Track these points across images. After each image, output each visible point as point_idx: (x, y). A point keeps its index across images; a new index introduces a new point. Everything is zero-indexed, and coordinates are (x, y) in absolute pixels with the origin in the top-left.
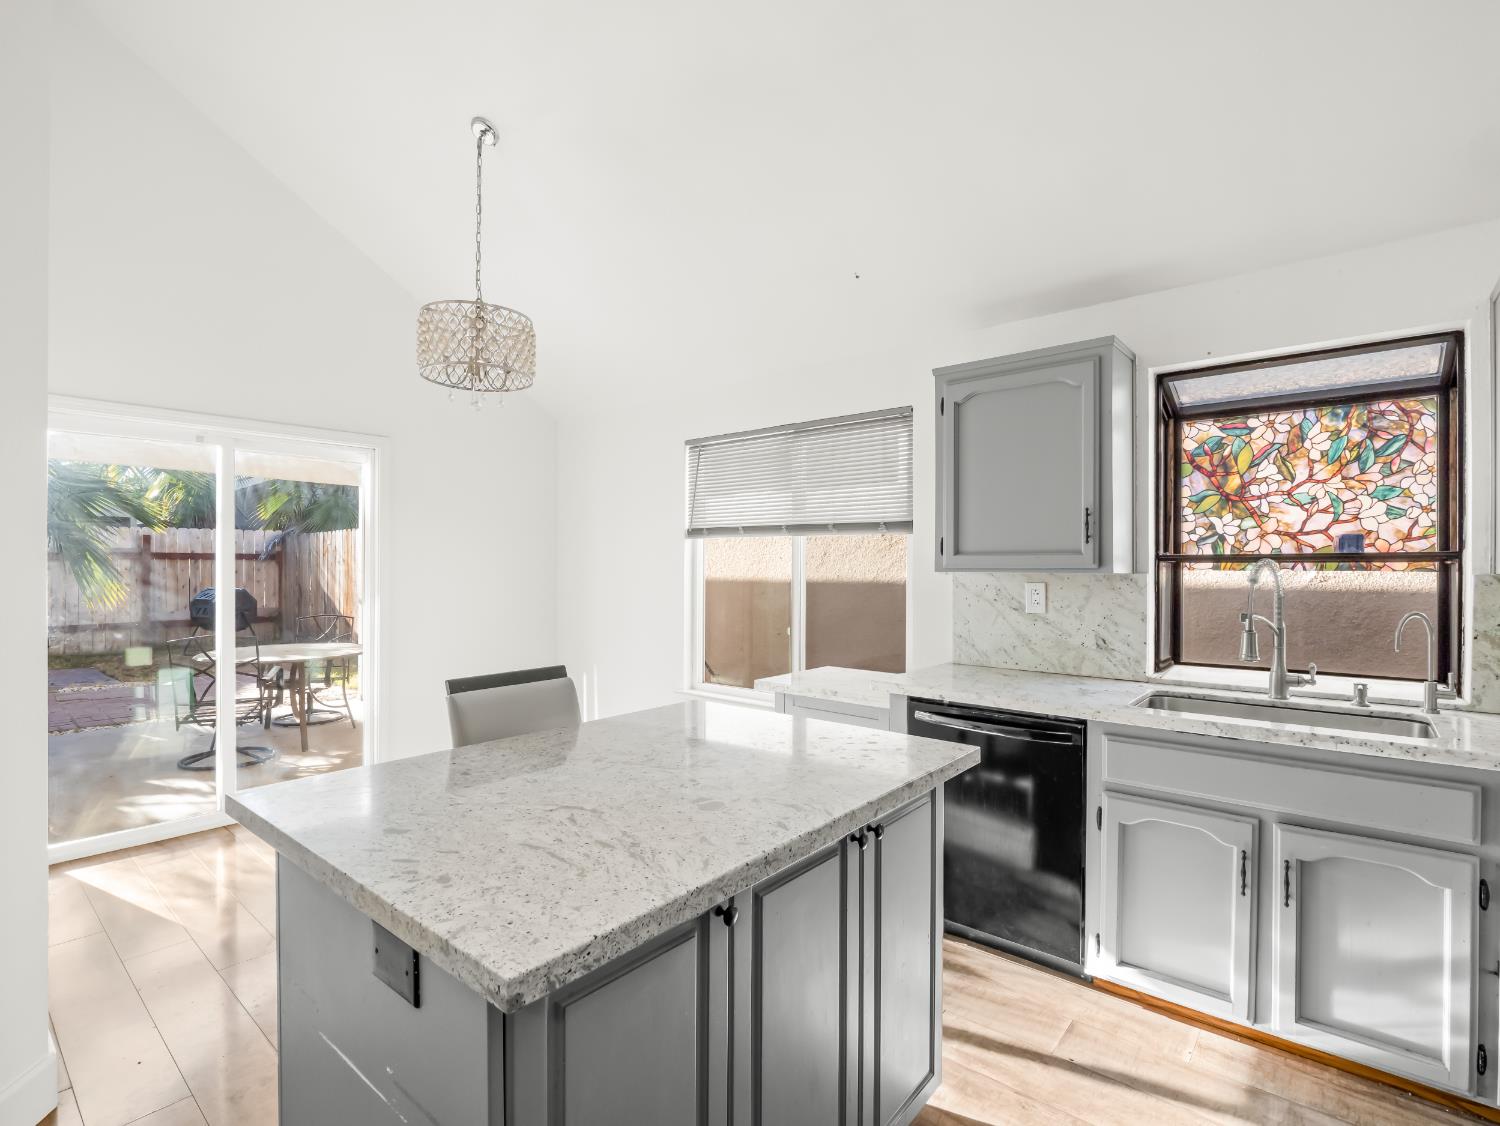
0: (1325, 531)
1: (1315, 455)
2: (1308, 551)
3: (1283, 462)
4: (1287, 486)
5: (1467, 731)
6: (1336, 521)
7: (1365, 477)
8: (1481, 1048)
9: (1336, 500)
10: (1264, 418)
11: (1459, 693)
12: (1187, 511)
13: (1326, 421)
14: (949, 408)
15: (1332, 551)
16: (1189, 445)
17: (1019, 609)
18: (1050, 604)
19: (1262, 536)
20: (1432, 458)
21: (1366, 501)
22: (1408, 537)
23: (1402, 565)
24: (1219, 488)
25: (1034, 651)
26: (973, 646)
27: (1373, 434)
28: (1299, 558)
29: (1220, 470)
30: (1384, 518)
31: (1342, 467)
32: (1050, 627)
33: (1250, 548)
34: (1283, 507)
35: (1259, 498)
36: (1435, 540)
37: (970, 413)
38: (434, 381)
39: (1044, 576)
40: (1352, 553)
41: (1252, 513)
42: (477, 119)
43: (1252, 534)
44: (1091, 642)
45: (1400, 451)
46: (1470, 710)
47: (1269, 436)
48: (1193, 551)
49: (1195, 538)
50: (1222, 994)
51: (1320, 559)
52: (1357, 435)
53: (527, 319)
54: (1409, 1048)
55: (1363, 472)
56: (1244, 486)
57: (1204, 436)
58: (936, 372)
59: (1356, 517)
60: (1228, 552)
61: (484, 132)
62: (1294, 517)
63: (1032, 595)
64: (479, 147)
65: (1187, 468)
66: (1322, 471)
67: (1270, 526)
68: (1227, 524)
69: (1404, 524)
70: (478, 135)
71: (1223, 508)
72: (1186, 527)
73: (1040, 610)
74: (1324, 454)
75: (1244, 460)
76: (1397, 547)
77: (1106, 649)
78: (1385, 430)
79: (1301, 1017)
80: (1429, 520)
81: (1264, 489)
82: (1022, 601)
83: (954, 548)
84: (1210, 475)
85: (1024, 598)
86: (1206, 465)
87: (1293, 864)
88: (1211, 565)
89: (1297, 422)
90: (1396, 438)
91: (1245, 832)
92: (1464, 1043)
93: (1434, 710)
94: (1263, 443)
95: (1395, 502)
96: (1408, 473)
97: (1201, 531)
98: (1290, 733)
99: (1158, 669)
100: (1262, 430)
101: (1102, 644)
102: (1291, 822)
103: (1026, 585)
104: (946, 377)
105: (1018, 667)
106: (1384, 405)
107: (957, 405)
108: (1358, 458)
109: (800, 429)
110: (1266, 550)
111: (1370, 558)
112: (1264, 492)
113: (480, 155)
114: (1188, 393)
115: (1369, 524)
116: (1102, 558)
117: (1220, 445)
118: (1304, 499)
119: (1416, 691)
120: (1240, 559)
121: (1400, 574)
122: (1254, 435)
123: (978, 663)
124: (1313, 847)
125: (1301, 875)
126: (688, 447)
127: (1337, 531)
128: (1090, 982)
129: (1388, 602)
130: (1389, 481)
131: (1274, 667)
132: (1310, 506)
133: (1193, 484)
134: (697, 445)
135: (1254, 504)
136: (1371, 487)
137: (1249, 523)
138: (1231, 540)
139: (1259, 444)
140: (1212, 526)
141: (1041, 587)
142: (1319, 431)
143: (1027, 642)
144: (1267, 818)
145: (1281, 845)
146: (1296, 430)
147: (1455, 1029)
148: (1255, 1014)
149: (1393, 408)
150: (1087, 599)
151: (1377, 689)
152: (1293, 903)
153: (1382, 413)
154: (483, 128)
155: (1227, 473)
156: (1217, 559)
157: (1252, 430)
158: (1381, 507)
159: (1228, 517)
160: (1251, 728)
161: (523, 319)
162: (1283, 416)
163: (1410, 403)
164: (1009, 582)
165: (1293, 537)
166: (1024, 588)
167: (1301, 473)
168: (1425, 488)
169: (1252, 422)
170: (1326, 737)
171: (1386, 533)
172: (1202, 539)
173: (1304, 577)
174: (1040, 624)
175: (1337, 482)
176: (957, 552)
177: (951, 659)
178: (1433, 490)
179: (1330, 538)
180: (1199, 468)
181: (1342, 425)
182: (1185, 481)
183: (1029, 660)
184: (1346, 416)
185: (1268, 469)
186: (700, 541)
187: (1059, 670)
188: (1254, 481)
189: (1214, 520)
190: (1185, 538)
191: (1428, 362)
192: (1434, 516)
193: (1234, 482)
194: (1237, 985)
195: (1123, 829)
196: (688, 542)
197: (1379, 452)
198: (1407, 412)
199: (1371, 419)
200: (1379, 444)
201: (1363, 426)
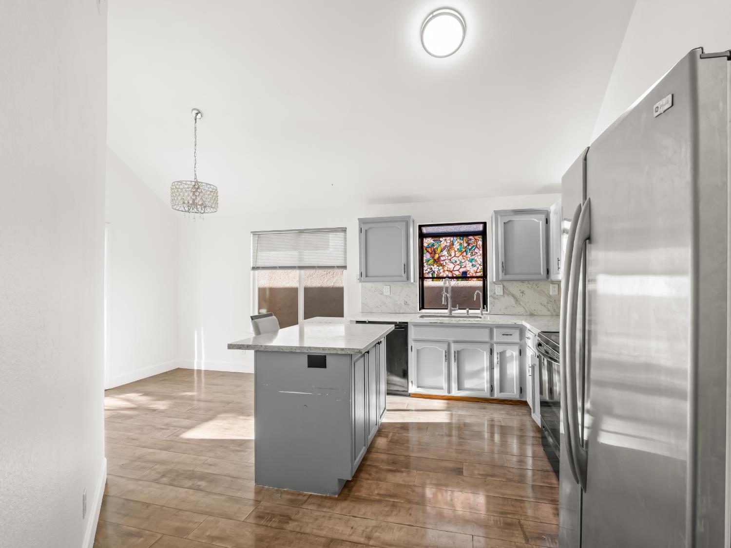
0: (458, 270)
1: (456, 249)
2: (455, 276)
3: (448, 251)
4: (450, 257)
5: (489, 317)
6: (461, 267)
7: (467, 256)
8: (492, 386)
9: (461, 262)
10: (444, 238)
11: (487, 311)
12: (425, 264)
13: (458, 240)
14: (363, 231)
15: (460, 276)
16: (425, 245)
17: (382, 294)
18: (391, 292)
19: (444, 271)
20: (481, 252)
21: (467, 262)
22: (476, 272)
23: (475, 279)
24: (433, 257)
25: (387, 307)
26: (368, 306)
27: (469, 245)
28: (452, 278)
29: (433, 252)
30: (471, 267)
31: (462, 253)
32: (391, 299)
33: (441, 275)
34: (449, 264)
35: (443, 261)
36: (482, 273)
37: (370, 233)
38: (178, 210)
39: (390, 283)
40: (464, 276)
41: (442, 265)
42: (194, 109)
43: (441, 271)
44: (403, 303)
45: (474, 249)
46: (489, 314)
47: (445, 243)
48: (426, 276)
49: (427, 272)
50: (442, 388)
51: (457, 278)
52: (465, 245)
53: (216, 187)
54: (479, 390)
55: (467, 254)
56: (439, 257)
57: (429, 242)
58: (359, 219)
59: (465, 267)
60: (436, 276)
61: (197, 114)
62: (451, 266)
63: (386, 290)
64: (196, 120)
65: (425, 251)
66: (458, 254)
67: (446, 269)
68: (435, 268)
69: (475, 269)
70: (195, 116)
71: (434, 263)
72: (425, 269)
73: (388, 294)
74: (458, 249)
75: (439, 249)
76: (474, 275)
77: (407, 305)
78: (471, 244)
79: (459, 389)
80: (481, 267)
81: (444, 258)
83: (365, 275)
84: (431, 254)
85: (383, 290)
86: (430, 251)
87: (456, 352)
88: (431, 280)
89: (452, 240)
90: (474, 246)
91: (446, 346)
92: (489, 385)
93: (482, 314)
94: (444, 245)
95: (474, 263)
96: (476, 255)
97: (429, 270)
98: (454, 321)
99: (420, 310)
100: (444, 242)
101: (406, 303)
102: (456, 342)
103: (384, 286)
104: (362, 221)
105: (381, 312)
106: (471, 237)
107: (366, 231)
108: (466, 251)
109: (301, 232)
110: (445, 276)
111: (469, 277)
112: (444, 259)
113: (196, 122)
114: (425, 230)
115: (468, 269)
116: (408, 278)
117: (433, 245)
118: (454, 261)
119: (478, 311)
120: (439, 278)
121: (475, 282)
122: (442, 243)
123: (369, 312)
124: (460, 347)
125: (458, 353)
126: (252, 234)
127: (462, 270)
128: (410, 395)
129: (473, 289)
130: (472, 257)
131: (449, 308)
132: (455, 263)
133: (427, 256)
134: (254, 233)
135: (442, 262)
136: (468, 259)
137: (441, 268)
138: (436, 273)
139: (443, 246)
140: (431, 269)
141: (389, 287)
142: (457, 243)
143: (385, 304)
144: (451, 342)
145: (454, 347)
146: (452, 242)
147: (487, 383)
148: (449, 392)
149: (473, 238)
150: (403, 290)
151: (471, 311)
152: (456, 361)
153: (471, 239)
154: (197, 112)
155: (435, 253)
156: (433, 278)
157: (441, 241)
158: (471, 264)
159: (435, 266)
160: (446, 320)
161: (215, 188)
162: (448, 238)
163: (477, 237)
164: (378, 285)
165: (451, 272)
167: (453, 255)
168: (480, 260)
169: (441, 239)
170: (462, 321)
171: (472, 271)
172: (429, 272)
173: (454, 283)
174: (388, 298)
175: (461, 257)
176: (366, 276)
177: (361, 311)
178: (481, 260)
179: (460, 272)
180: (428, 251)
181: (462, 242)
182: (425, 255)
183: (385, 310)
184: (463, 240)
185: (445, 253)
186: (256, 272)
187: (394, 312)
188: (442, 256)
189: (432, 267)
190: (425, 272)
191: (480, 228)
192: (482, 267)
193: (437, 256)
194: (445, 385)
195: (418, 351)
196: (252, 272)
197: (470, 250)
198: (476, 240)
199: (468, 241)
200: (470, 247)
201: (467, 242)
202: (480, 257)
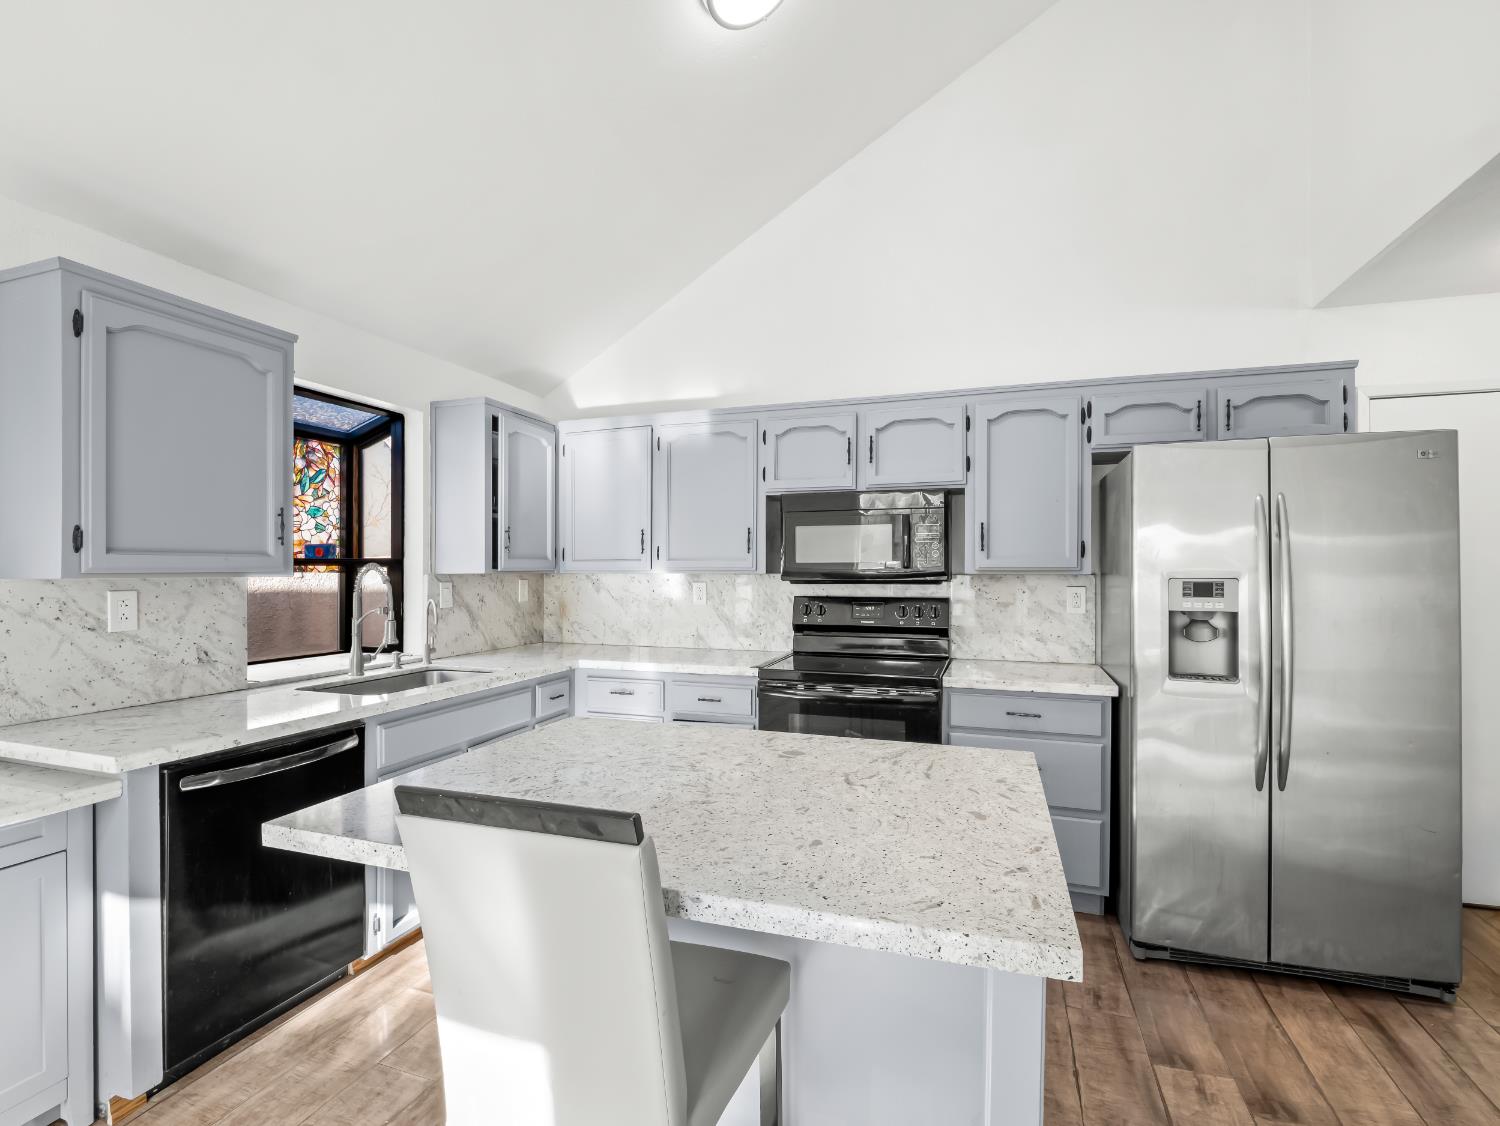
7: (304, 498)
17: (97, 628)
18: (142, 616)
20: (337, 491)
21: (303, 514)
23: (324, 568)
25: (119, 682)
27: (309, 464)
30: (314, 532)
32: (140, 647)
39: (135, 582)
44: (191, 657)
45: (322, 481)
52: (300, 464)
55: (303, 493)
59: (299, 529)
63: (118, 607)
69: (324, 536)
73: (129, 626)
77: (208, 661)
78: (315, 463)
80: (336, 534)
82: (102, 617)
83: (106, 543)
85: (105, 613)
90: (318, 473)
95: (320, 520)
96: (326, 499)
101: (204, 657)
103: (109, 593)
105: (95, 709)
106: (314, 444)
108: (300, 482)
123: (26, 719)
130: (318, 503)
136: (308, 506)
141: (131, 597)
143: (109, 672)
149: (319, 447)
150: (187, 608)
153: (314, 450)
158: (312, 522)
163: (329, 447)
166: (105, 598)
168: (333, 510)
174: (128, 644)
176: (109, 549)
178: (338, 513)
183: (110, 694)
187: (154, 699)
192: (338, 532)
197: (312, 480)
198: (326, 454)
199: (308, 452)
200: (312, 473)
201: (304, 457)
202: (335, 504)
